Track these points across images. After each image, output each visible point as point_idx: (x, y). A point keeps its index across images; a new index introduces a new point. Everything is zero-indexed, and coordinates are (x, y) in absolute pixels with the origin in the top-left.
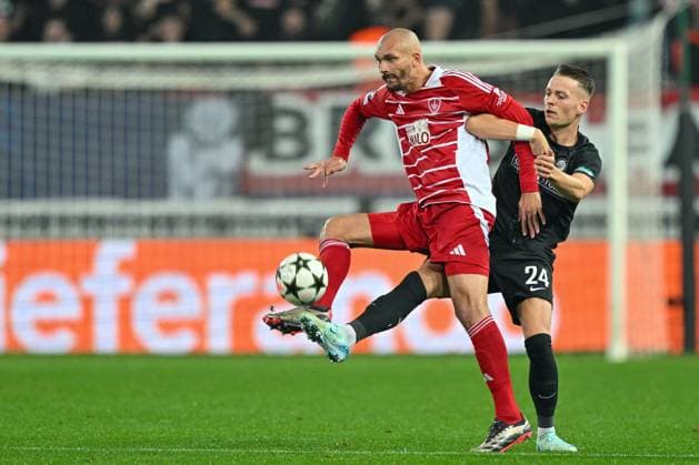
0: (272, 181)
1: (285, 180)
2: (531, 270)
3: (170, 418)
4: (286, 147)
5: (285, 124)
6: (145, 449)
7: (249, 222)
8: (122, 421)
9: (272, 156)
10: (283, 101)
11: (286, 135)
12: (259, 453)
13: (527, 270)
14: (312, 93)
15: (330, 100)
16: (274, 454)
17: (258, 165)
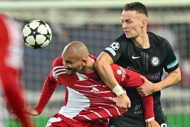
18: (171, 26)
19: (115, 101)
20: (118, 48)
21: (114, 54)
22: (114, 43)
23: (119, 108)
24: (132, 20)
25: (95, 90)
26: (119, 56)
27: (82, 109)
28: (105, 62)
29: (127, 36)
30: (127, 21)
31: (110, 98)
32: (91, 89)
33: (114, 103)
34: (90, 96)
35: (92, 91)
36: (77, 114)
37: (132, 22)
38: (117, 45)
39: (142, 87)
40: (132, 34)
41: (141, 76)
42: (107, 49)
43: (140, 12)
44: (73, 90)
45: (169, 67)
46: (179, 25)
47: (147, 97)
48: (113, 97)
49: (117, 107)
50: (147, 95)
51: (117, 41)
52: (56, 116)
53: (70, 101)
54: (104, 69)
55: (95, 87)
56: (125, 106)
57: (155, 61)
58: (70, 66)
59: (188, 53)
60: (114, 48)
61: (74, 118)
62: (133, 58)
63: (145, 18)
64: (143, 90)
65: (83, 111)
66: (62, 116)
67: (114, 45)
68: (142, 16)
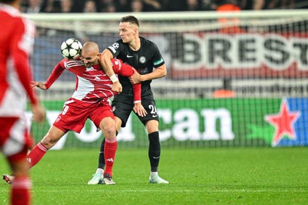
0: (184, 72)
1: (189, 72)
2: (151, 107)
3: (139, 177)
4: (189, 57)
5: (189, 47)
6: (129, 191)
7: (173, 91)
8: (118, 179)
9: (183, 61)
10: (188, 37)
11: (189, 52)
12: (179, 192)
13: (150, 108)
14: (200, 33)
15: (208, 36)
16: (185, 192)
17: (178, 65)
18: (165, 34)
19: (111, 87)
20: (118, 47)
21: (115, 51)
22: (115, 44)
23: (113, 91)
24: (127, 29)
25: (97, 78)
26: (118, 53)
27: (87, 93)
28: (106, 57)
29: (124, 41)
30: (123, 30)
31: (108, 85)
32: (94, 78)
33: (110, 89)
34: (94, 82)
35: (95, 79)
36: (85, 96)
37: (126, 30)
38: (117, 45)
39: (132, 77)
40: (126, 40)
41: (133, 68)
42: (110, 47)
43: (133, 23)
44: (82, 78)
45: (155, 64)
46: (171, 33)
47: (135, 84)
48: (110, 84)
49: (112, 91)
50: (135, 83)
51: (118, 42)
52: (71, 99)
53: (80, 87)
54: (105, 62)
55: (98, 77)
56: (118, 91)
57: (143, 60)
58: (89, 61)
59: (177, 54)
60: (114, 47)
61: (83, 100)
62: (128, 56)
63: (137, 27)
64: (132, 79)
65: (89, 94)
66: (74, 99)
67: (115, 45)
68: (134, 26)
